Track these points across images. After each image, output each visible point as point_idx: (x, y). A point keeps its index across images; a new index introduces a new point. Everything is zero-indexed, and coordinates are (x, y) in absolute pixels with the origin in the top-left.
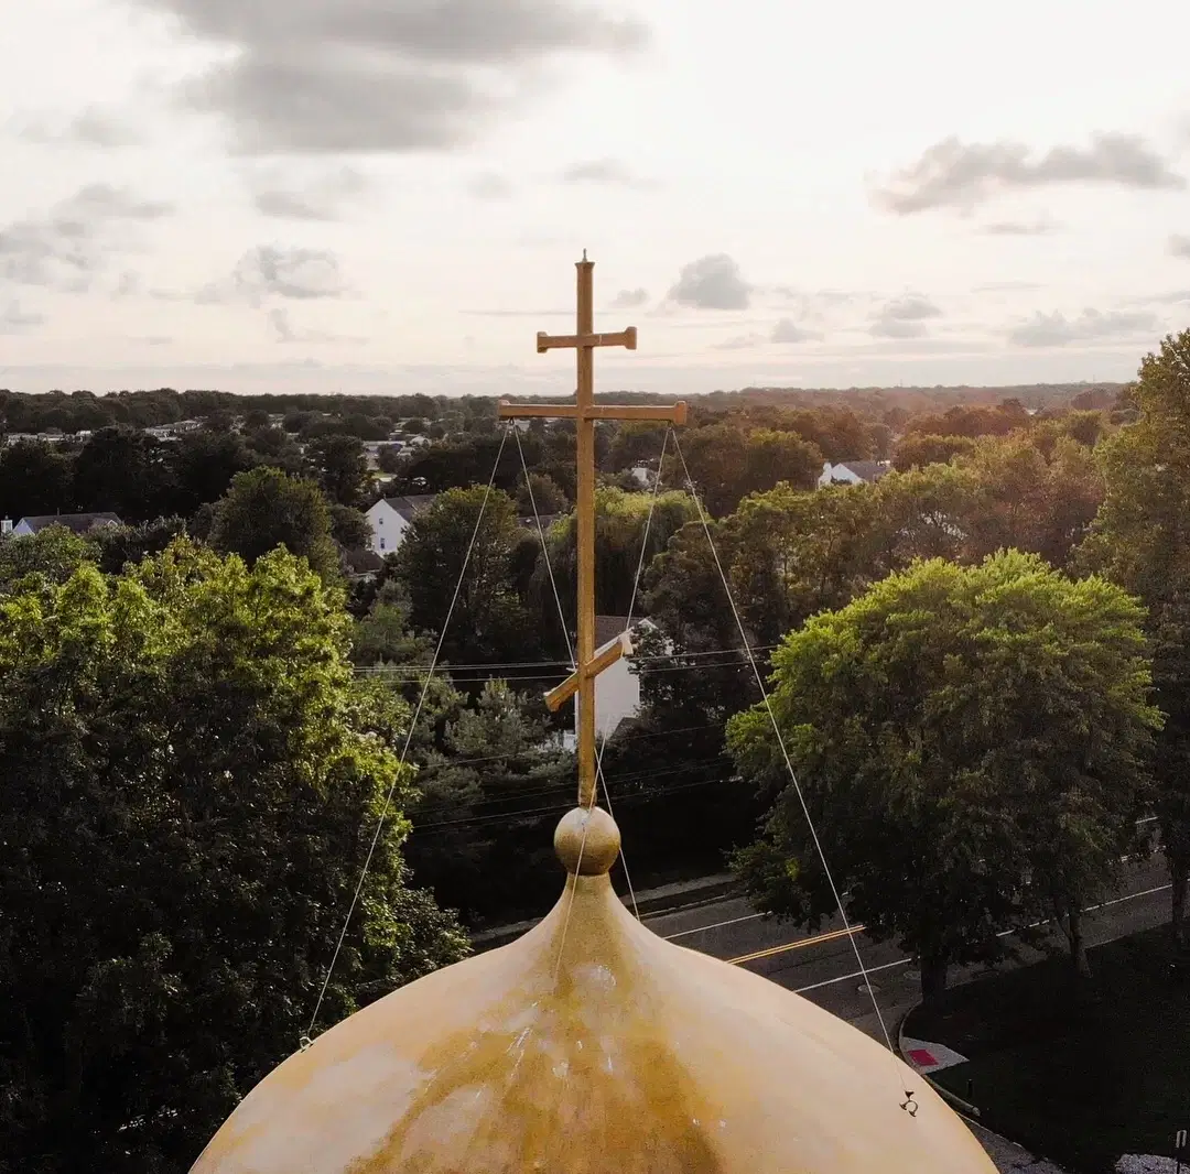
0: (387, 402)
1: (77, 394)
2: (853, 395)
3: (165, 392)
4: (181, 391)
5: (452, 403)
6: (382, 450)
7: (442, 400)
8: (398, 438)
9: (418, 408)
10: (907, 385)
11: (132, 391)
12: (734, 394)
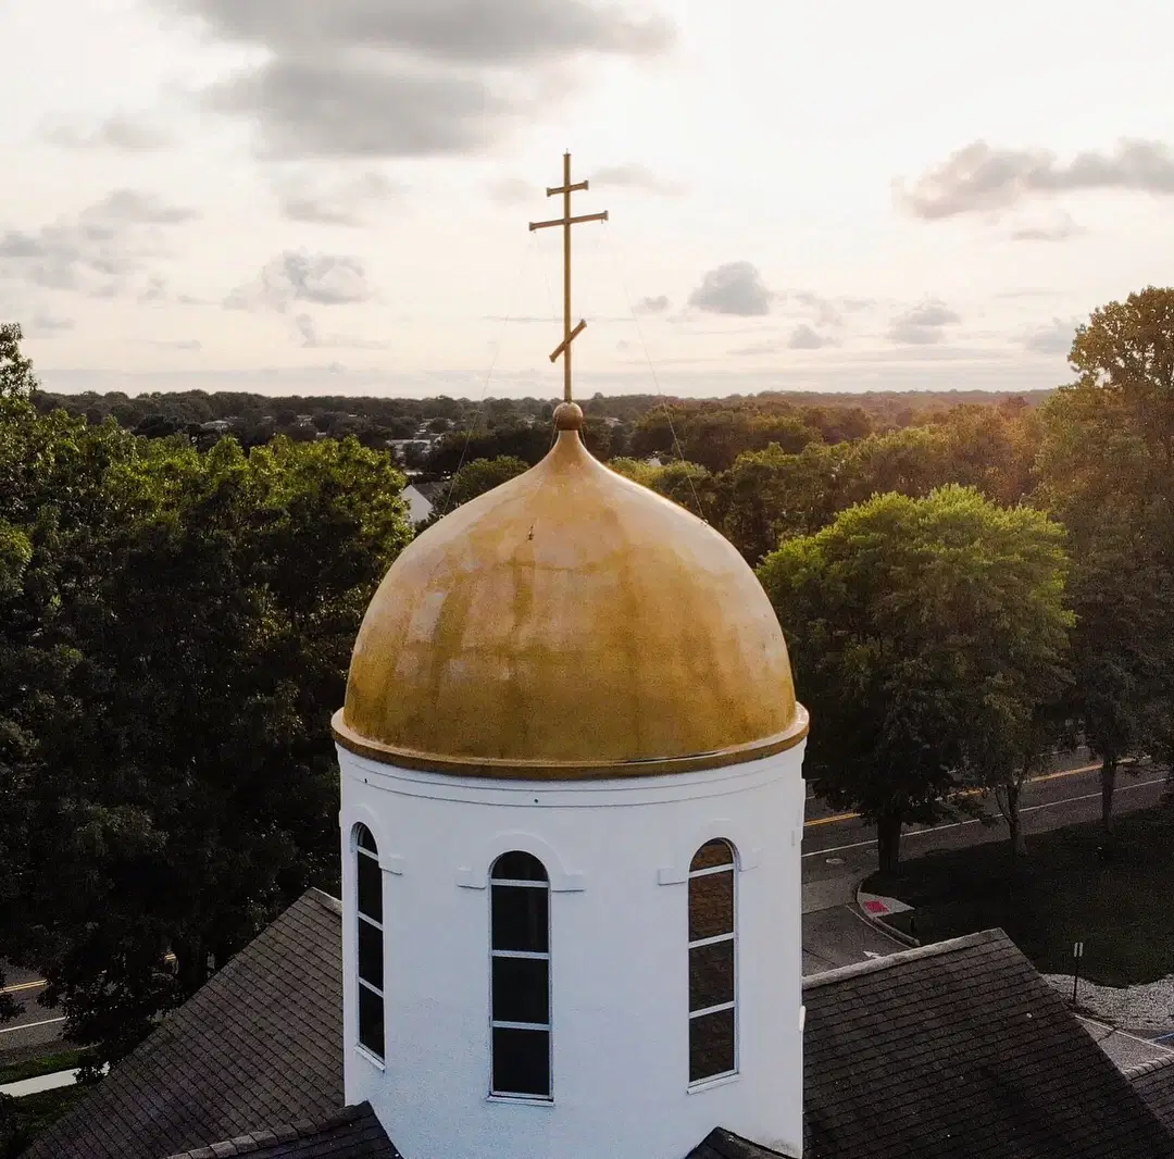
0: (411, 405)
1: (111, 396)
2: (867, 398)
3: (196, 393)
4: (211, 392)
5: (475, 404)
6: (407, 448)
7: (465, 402)
8: (422, 437)
9: (442, 410)
10: (922, 389)
11: (164, 392)
12: (750, 397)
